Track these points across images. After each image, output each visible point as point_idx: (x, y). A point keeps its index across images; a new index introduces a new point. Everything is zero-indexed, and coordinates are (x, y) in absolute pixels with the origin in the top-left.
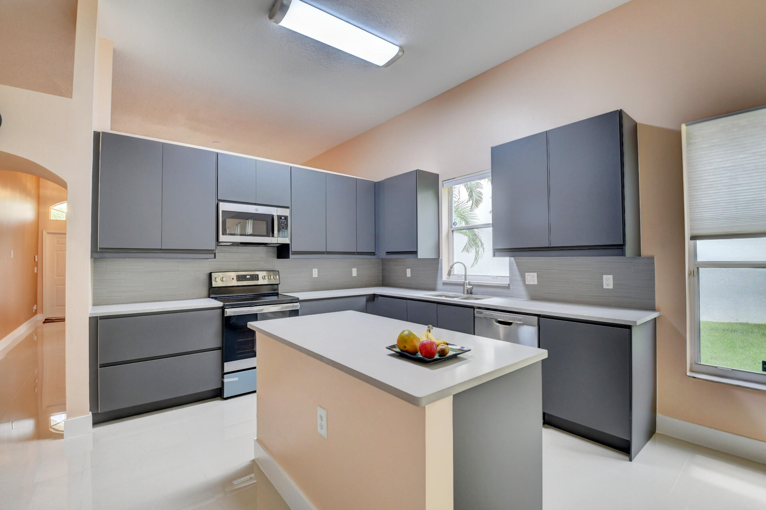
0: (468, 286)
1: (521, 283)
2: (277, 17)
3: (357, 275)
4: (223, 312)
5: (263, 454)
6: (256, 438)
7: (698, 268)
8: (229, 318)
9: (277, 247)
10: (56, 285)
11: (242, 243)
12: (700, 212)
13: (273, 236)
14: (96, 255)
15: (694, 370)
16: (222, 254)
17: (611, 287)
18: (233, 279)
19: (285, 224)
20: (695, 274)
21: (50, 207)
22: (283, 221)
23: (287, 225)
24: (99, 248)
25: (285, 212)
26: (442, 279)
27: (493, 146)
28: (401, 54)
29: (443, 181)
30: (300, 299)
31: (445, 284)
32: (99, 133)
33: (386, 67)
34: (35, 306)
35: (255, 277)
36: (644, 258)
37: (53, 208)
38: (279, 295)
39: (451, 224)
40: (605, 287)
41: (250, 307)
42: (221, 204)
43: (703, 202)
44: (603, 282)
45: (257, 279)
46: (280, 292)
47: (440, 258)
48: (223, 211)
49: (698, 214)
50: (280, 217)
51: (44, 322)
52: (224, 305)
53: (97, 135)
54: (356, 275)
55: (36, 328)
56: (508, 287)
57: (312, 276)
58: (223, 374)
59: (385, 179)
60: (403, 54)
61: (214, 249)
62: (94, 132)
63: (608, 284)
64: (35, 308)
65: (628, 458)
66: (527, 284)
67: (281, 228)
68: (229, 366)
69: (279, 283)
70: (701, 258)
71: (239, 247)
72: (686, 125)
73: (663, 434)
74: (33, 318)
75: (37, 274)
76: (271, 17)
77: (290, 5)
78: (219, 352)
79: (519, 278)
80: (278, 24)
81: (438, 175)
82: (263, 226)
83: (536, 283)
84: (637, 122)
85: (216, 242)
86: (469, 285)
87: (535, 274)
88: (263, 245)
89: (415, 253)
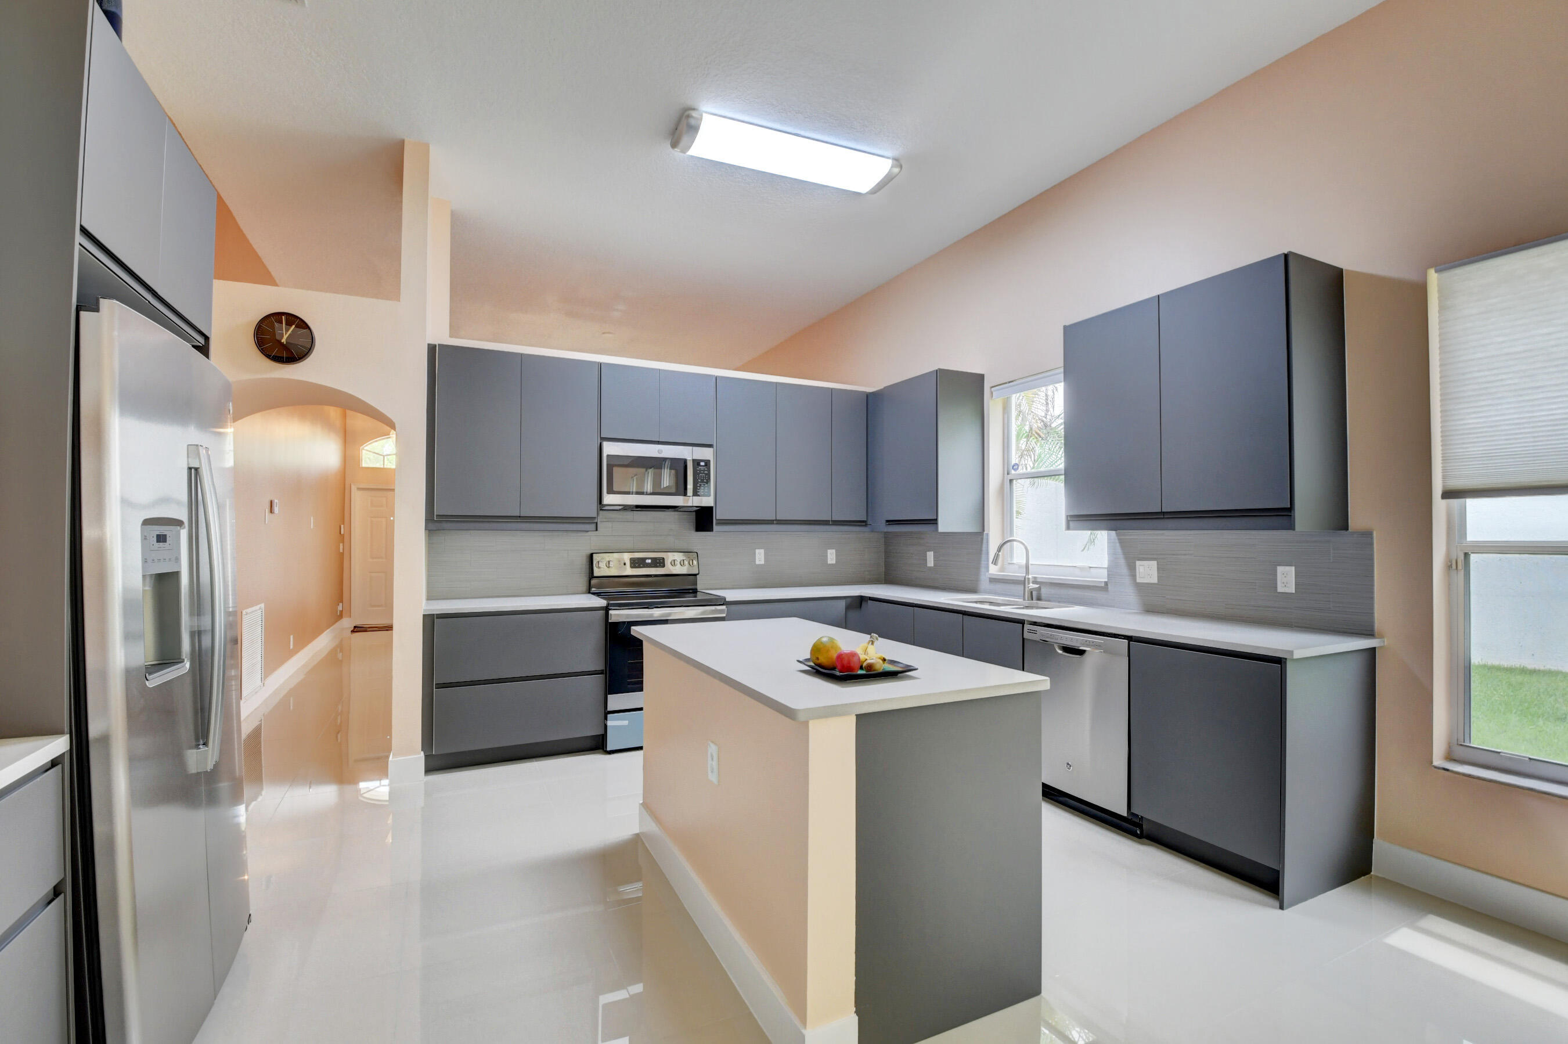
0: (1031, 584)
1: (1127, 580)
2: (684, 140)
3: (836, 562)
4: (607, 615)
5: (651, 827)
6: (641, 802)
7: (1466, 555)
8: (616, 625)
9: (696, 511)
10: (370, 572)
11: (637, 507)
12: (1463, 443)
13: (685, 494)
14: (432, 526)
15: (1456, 756)
16: (609, 524)
17: (1292, 589)
18: (625, 564)
19: (706, 474)
20: (1460, 567)
21: (361, 448)
22: (702, 468)
23: (709, 475)
24: (437, 515)
25: (706, 454)
26: (988, 571)
27: (1067, 324)
28: (896, 170)
29: (993, 387)
30: (727, 600)
31: (993, 580)
32: (436, 346)
33: (875, 193)
34: (341, 604)
35: (659, 563)
36: (1353, 533)
37: (365, 448)
38: (698, 593)
39: (1008, 468)
40: (1280, 589)
41: (647, 610)
42: (605, 444)
43: (1469, 424)
44: (1276, 580)
45: (662, 565)
46: (699, 587)
47: (985, 532)
48: (608, 456)
49: (1459, 446)
50: (696, 463)
51: (353, 631)
52: (608, 604)
53: (432, 349)
54: (834, 562)
55: (341, 641)
56: (1105, 587)
57: (755, 562)
58: (607, 713)
59: (885, 388)
60: (900, 172)
61: (595, 515)
62: (429, 345)
63: (1285, 584)
64: (340, 608)
65: (1277, 904)
66: (1139, 583)
67: (699, 480)
68: (616, 701)
69: (697, 573)
70: (1473, 535)
71: (635, 512)
72: (1436, 271)
73: (1384, 878)
74: (337, 624)
75: (343, 554)
76: (674, 145)
77: (700, 124)
78: (600, 678)
79: (1124, 570)
80: (685, 153)
81: (981, 377)
82: (667, 479)
83: (1155, 580)
84: (1344, 269)
85: (599, 505)
86: (1034, 582)
87: (1155, 563)
88: (670, 510)
89: (934, 522)
